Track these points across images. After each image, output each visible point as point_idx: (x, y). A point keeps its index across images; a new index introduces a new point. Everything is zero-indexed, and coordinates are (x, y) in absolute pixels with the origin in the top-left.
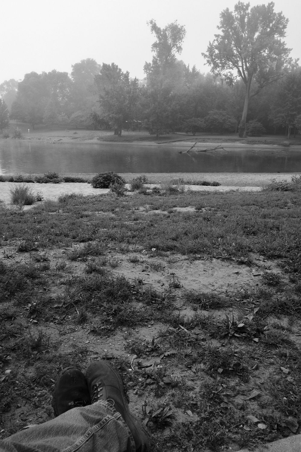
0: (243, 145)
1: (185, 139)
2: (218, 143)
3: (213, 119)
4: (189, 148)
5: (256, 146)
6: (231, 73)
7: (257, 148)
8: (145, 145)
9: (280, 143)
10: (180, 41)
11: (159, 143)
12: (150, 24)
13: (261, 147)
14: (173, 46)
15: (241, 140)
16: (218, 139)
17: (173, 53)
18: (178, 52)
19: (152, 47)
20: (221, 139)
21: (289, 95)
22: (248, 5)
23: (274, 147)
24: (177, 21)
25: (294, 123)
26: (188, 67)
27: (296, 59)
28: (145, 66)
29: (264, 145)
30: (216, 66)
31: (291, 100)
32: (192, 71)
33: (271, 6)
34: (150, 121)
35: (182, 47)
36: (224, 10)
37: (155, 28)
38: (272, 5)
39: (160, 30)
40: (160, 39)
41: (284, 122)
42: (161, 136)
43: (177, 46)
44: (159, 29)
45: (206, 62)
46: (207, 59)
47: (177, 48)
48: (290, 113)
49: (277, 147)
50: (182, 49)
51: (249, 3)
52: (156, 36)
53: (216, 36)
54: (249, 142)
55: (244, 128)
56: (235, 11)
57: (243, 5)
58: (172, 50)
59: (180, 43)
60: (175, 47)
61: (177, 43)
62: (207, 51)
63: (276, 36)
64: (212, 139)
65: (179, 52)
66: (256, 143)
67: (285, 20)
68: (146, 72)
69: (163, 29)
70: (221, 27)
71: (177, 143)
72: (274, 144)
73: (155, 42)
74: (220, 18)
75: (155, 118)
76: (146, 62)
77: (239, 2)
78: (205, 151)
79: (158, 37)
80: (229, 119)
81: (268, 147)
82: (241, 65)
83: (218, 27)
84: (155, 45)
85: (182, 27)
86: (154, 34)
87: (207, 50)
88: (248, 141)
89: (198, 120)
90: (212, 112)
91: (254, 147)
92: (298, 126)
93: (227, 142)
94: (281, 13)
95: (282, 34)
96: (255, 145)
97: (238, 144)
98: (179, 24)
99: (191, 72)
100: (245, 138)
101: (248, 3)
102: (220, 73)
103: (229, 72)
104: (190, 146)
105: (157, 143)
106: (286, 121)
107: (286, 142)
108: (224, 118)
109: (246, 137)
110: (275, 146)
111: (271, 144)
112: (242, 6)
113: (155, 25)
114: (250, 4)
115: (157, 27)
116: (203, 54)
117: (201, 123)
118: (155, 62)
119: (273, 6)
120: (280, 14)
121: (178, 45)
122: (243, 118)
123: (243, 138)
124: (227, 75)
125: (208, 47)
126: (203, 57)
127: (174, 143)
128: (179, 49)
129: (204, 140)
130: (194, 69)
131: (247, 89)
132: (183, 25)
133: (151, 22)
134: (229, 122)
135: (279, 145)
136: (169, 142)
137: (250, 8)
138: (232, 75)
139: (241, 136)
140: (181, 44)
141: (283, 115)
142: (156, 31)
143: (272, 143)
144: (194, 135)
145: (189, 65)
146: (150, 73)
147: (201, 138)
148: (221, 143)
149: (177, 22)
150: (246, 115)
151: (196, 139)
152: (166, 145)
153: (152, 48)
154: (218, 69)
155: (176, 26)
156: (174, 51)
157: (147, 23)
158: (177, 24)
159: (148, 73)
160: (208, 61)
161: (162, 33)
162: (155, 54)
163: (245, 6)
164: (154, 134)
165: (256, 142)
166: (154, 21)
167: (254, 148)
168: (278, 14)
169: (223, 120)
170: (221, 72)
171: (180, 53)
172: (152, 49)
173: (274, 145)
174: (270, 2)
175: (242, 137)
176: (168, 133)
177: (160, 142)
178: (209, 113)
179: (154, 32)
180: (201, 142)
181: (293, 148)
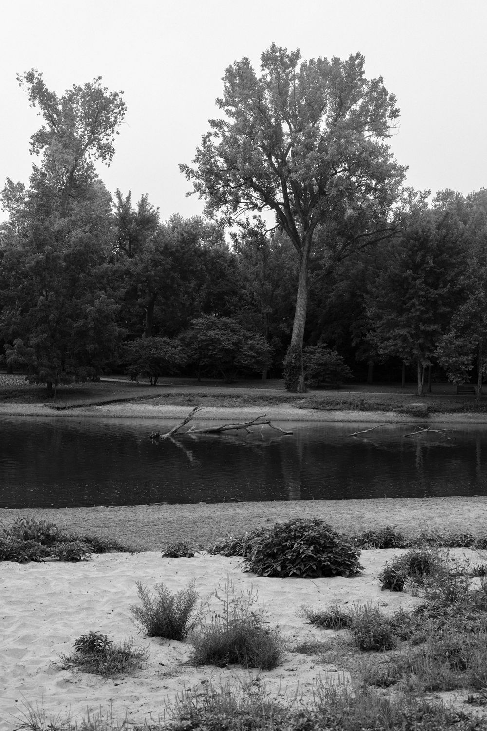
0: (301, 412)
1: (136, 396)
2: (233, 407)
3: (206, 340)
4: (178, 423)
5: (339, 415)
6: (260, 221)
7: (342, 421)
8: (18, 415)
9: (402, 406)
10: (109, 131)
11: (58, 409)
12: (25, 81)
13: (353, 419)
14: (90, 142)
15: (295, 398)
16: (231, 396)
17: (88, 161)
18: (101, 159)
19: (32, 141)
20: (238, 397)
21: (418, 282)
22: (296, 55)
23: (388, 419)
24: (100, 78)
25: (436, 355)
26: (128, 199)
27: (423, 192)
28: (6, 189)
29: (361, 413)
30: (217, 200)
31: (422, 293)
32: (137, 210)
33: (357, 62)
34: (32, 342)
35: (113, 145)
36: (235, 62)
37: (40, 93)
38: (357, 60)
39: (56, 100)
40: (53, 123)
41: (407, 350)
42: (61, 386)
43: (99, 145)
44: (52, 97)
45: (193, 189)
46: (193, 180)
47: (100, 147)
48: (423, 328)
49: (396, 419)
50: (113, 151)
51: (298, 51)
52: (42, 113)
53: (213, 123)
54: (317, 406)
55: (299, 367)
56: (262, 66)
57: (283, 56)
58: (87, 153)
59: (108, 135)
60: (94, 146)
61: (101, 136)
62: (194, 161)
63: (368, 134)
64: (214, 396)
65: (104, 158)
66: (339, 407)
67: (388, 97)
68: (8, 206)
69: (64, 98)
70: (227, 103)
71: (114, 409)
72: (387, 411)
73: (41, 131)
74: (223, 82)
75: (45, 335)
76: (8, 179)
77: (274, 46)
78: (218, 432)
79: (49, 117)
80: (250, 342)
81: (374, 419)
82: (282, 201)
83: (219, 101)
84: (40, 138)
85: (116, 95)
86: (38, 108)
87: (194, 158)
88: (316, 402)
89: (164, 342)
90: (200, 320)
91: (336, 418)
92: (447, 362)
93: (257, 405)
94: (381, 80)
95: (380, 129)
96: (337, 413)
97: (287, 411)
98: (106, 89)
99: (134, 213)
100: (304, 395)
101: (295, 50)
102: (230, 219)
103: (255, 217)
104: (179, 418)
105: (53, 408)
106: (412, 349)
107: (417, 404)
108: (235, 338)
109: (305, 392)
110: (391, 415)
111: (378, 409)
112: (281, 56)
113: (40, 83)
114: (302, 54)
115: (47, 90)
116: (183, 167)
117: (174, 351)
118: (38, 182)
119: (361, 64)
120: (376, 84)
121: (104, 142)
122: (294, 340)
123: (298, 395)
124: (248, 224)
125: (198, 151)
126: (184, 174)
127: (104, 409)
128: (106, 151)
129: (190, 400)
130: (143, 205)
131: (301, 262)
132: (118, 91)
133: (30, 77)
134: (252, 348)
135: (401, 412)
136: (90, 405)
137: (300, 62)
138: (261, 225)
139: (291, 387)
140: (110, 139)
141: (404, 332)
142: (41, 101)
143: (382, 407)
144: (153, 385)
145: (130, 194)
146: (18, 211)
147: (180, 394)
148: (241, 407)
149: (100, 82)
150: (303, 330)
151: (168, 395)
152: (83, 413)
153: (31, 144)
154: (224, 208)
155: (99, 92)
156: (91, 155)
157: (18, 79)
158: (102, 87)
159: (13, 209)
160: (198, 187)
161: (60, 107)
162: (40, 160)
163: (288, 56)
164: (42, 380)
165: (338, 404)
166: (36, 75)
167: (337, 421)
168: (372, 82)
169: (233, 343)
170: (233, 217)
171: (107, 161)
172: (31, 147)
173: (388, 414)
174: (354, 54)
175: (295, 391)
176: (84, 380)
177: (61, 404)
178: (193, 324)
179: (37, 102)
180: (182, 405)
181: (437, 419)
